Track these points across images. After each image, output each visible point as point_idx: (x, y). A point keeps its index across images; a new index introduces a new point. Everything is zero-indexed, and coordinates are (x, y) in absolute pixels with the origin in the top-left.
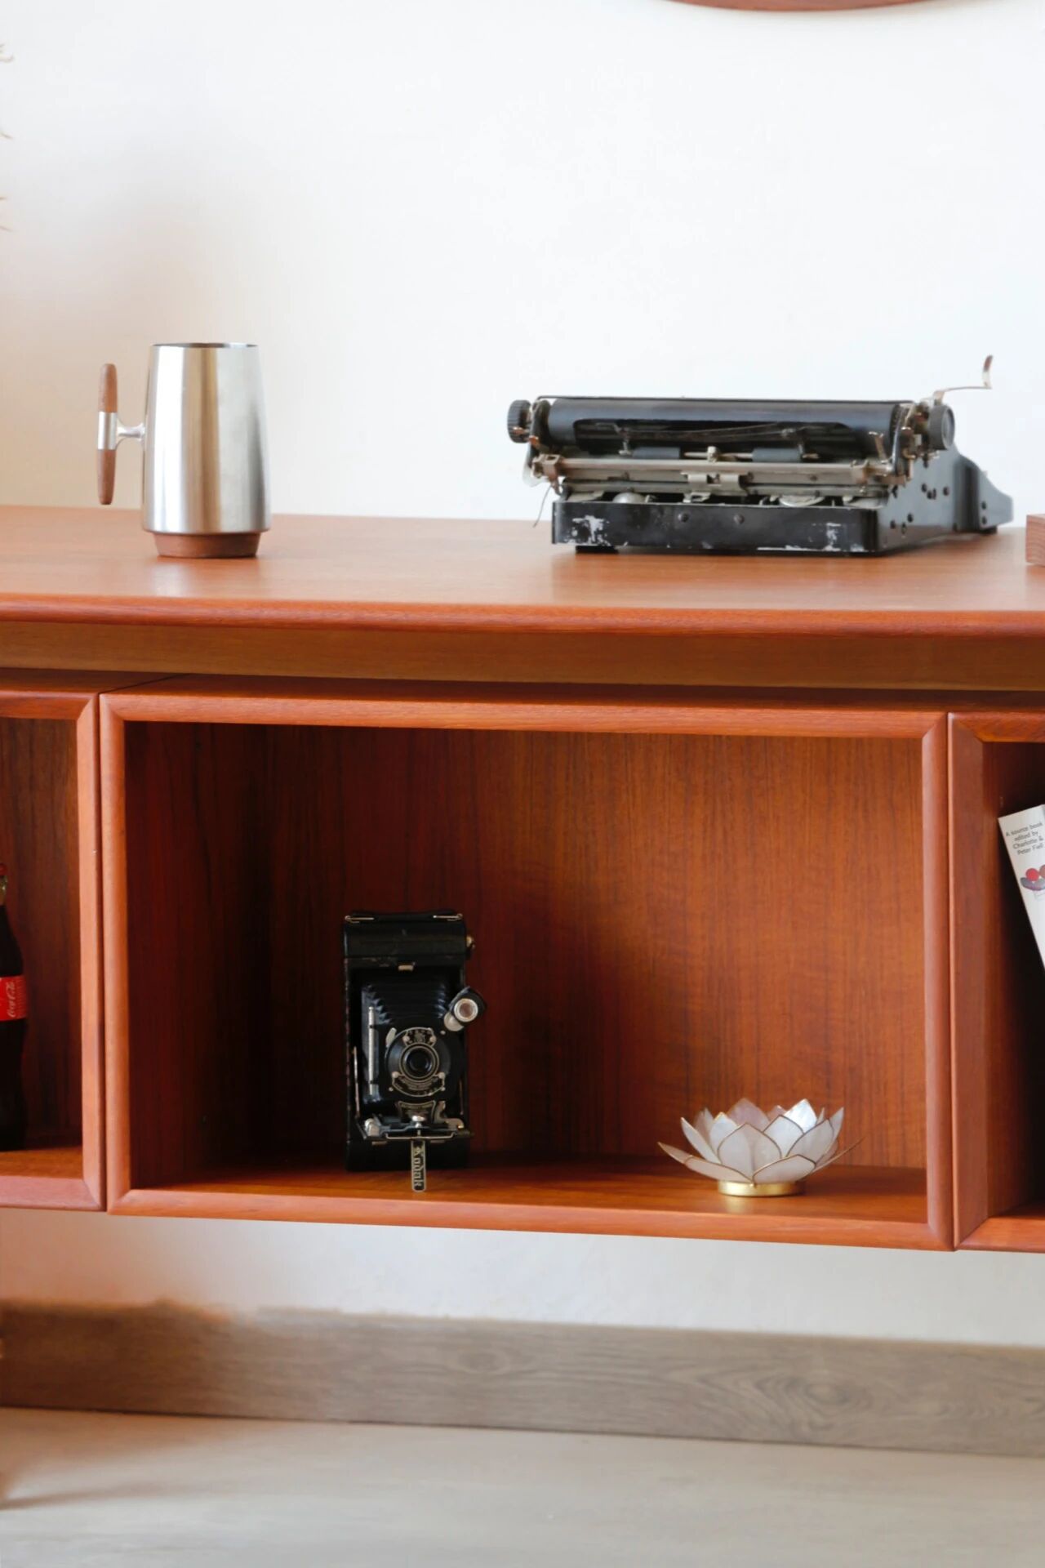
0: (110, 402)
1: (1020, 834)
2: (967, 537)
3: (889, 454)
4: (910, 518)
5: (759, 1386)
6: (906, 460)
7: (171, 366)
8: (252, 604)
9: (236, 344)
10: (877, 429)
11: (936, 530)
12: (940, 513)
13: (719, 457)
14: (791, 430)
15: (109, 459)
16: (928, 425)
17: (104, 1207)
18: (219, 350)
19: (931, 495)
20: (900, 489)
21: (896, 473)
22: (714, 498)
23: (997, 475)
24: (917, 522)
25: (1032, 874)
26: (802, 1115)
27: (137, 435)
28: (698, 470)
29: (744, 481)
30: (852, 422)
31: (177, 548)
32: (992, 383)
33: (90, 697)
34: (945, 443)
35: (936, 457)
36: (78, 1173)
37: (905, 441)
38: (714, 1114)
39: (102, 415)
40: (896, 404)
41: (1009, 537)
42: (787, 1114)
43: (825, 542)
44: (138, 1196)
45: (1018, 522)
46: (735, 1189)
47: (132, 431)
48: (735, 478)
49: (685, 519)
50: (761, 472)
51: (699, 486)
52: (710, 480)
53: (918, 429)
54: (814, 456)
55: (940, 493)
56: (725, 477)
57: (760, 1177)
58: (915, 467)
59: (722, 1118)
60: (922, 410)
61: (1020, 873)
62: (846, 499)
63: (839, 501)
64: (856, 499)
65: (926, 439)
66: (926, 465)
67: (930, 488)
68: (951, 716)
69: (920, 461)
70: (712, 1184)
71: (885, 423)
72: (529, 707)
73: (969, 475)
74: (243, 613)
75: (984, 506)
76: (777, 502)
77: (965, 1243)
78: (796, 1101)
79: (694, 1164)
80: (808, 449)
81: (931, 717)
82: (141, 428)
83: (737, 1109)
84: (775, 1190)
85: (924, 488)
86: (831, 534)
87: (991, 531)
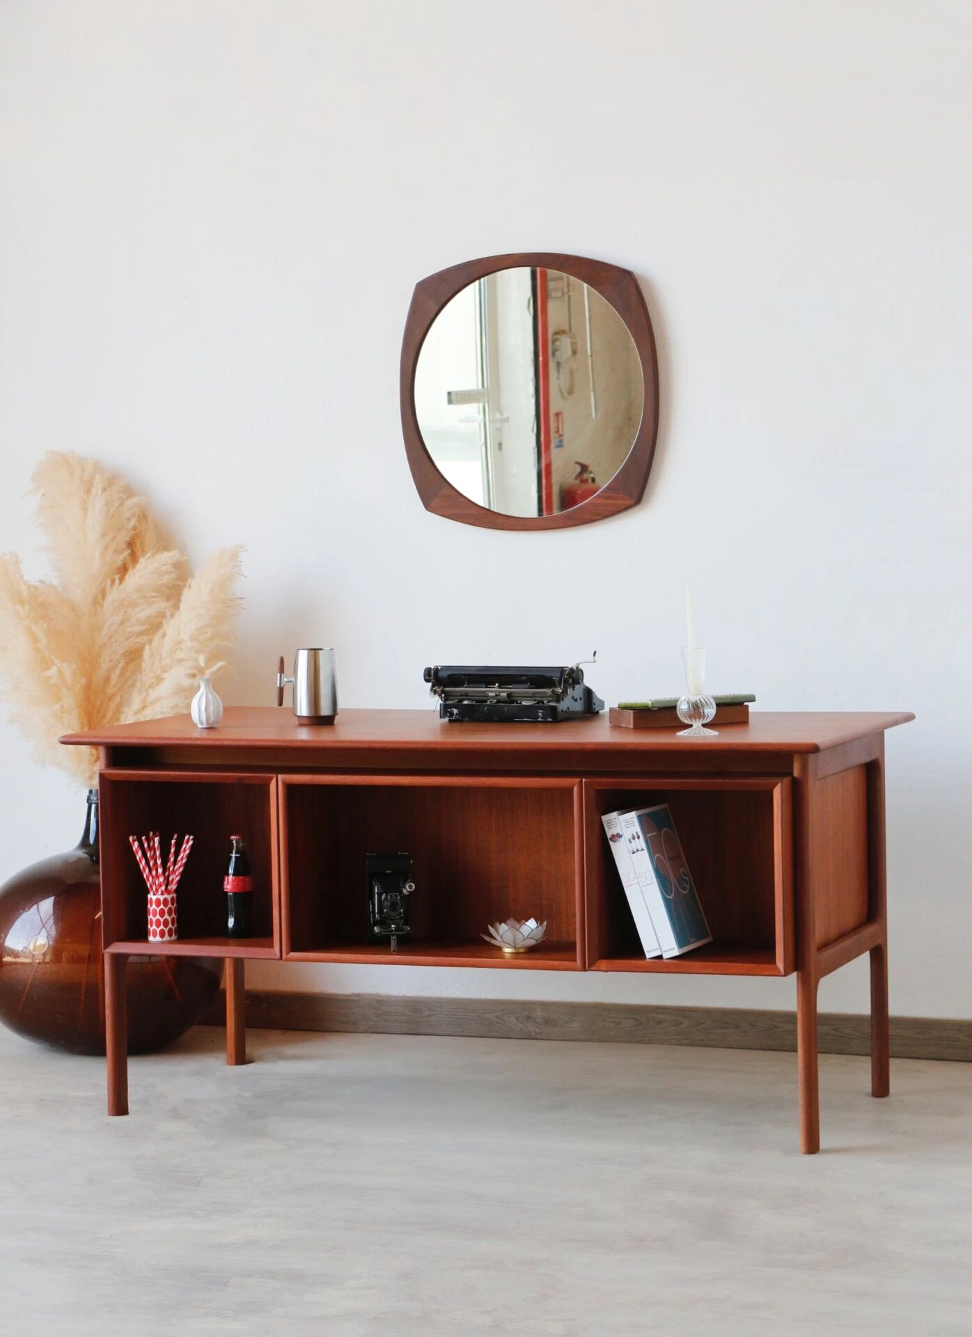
0: (282, 670)
1: (609, 822)
2: (588, 715)
3: (560, 686)
4: (568, 708)
5: (517, 1019)
6: (566, 688)
7: (303, 657)
8: (332, 742)
9: (327, 649)
10: (556, 676)
11: (576, 713)
12: (578, 707)
13: (499, 687)
14: (525, 678)
15: (281, 690)
16: (574, 675)
17: (281, 958)
18: (320, 651)
19: (576, 700)
20: (565, 698)
21: (563, 692)
22: (498, 702)
23: (599, 693)
24: (570, 709)
25: (613, 836)
26: (532, 923)
27: (291, 682)
28: (492, 692)
29: (509, 695)
30: (547, 674)
31: (306, 721)
32: (596, 660)
33: (275, 776)
34: (580, 682)
35: (577, 687)
36: (272, 946)
37: (566, 681)
38: (500, 924)
39: (279, 675)
40: (562, 668)
41: (603, 715)
42: (526, 923)
43: (538, 717)
44: (293, 954)
45: (607, 709)
46: (507, 950)
47: (289, 680)
48: (505, 694)
49: (488, 709)
50: (515, 693)
51: (493, 697)
52: (496, 695)
53: (570, 677)
54: (534, 686)
55: (578, 699)
56: (502, 694)
57: (516, 946)
58: (570, 691)
59: (503, 925)
60: (572, 670)
61: (609, 836)
62: (545, 702)
63: (543, 702)
64: (548, 702)
65: (573, 680)
66: (574, 690)
67: (575, 698)
68: (584, 780)
69: (572, 688)
70: (499, 949)
71: (559, 675)
72: (432, 778)
73: (589, 693)
74: (328, 745)
75: (594, 704)
76: (521, 703)
77: (591, 969)
78: (530, 918)
79: (493, 942)
80: (531, 684)
81: (577, 780)
82: (293, 679)
83: (509, 922)
84: (522, 950)
85: (573, 698)
86: (540, 714)
87: (598, 712)
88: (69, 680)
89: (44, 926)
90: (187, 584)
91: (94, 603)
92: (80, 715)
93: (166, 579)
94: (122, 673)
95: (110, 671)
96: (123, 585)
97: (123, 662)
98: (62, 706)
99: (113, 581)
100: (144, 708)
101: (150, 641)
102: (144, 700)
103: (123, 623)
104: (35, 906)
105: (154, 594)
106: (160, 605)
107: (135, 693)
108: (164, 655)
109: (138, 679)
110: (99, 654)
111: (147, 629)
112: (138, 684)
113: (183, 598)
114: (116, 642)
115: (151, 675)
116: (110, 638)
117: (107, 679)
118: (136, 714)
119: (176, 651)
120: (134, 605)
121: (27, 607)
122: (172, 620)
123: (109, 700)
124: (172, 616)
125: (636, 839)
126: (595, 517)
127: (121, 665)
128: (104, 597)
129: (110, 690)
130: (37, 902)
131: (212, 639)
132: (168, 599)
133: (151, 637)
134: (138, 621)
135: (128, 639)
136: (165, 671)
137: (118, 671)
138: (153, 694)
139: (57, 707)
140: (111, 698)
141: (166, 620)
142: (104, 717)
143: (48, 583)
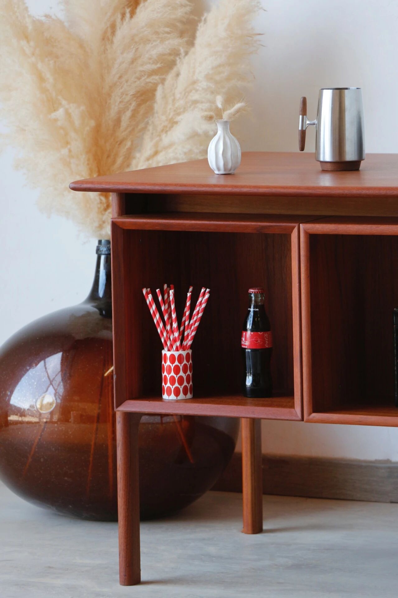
0: (304, 112)
7: (327, 96)
8: (359, 189)
9: (353, 88)
15: (303, 134)
17: (302, 419)
18: (346, 91)
27: (314, 124)
31: (329, 167)
33: (297, 225)
36: (292, 406)
39: (301, 116)
44: (314, 415)
47: (312, 122)
74: (355, 192)
82: (316, 121)
88: (77, 122)
89: (51, 384)
90: (203, 18)
91: (103, 39)
92: (88, 160)
93: (180, 13)
94: (133, 116)
95: (120, 113)
96: (135, 20)
97: (134, 104)
98: (70, 151)
99: (123, 15)
100: (156, 153)
101: (163, 81)
102: (156, 145)
103: (133, 61)
104: (42, 363)
105: (167, 29)
106: (174, 42)
107: (147, 137)
108: (178, 96)
109: (150, 122)
110: (109, 95)
111: (159, 68)
112: (150, 128)
113: (198, 34)
114: (127, 81)
115: (164, 118)
116: (120, 77)
117: (118, 121)
118: (148, 159)
119: (191, 91)
120: (146, 41)
121: (32, 43)
122: (187, 57)
123: (120, 144)
124: (186, 53)
127: (132, 107)
128: (113, 33)
129: (121, 133)
130: (44, 359)
131: (228, 79)
132: (182, 34)
133: (164, 76)
134: (150, 59)
135: (139, 79)
136: (179, 114)
137: (129, 114)
138: (166, 140)
139: (65, 151)
140: (121, 142)
141: (180, 58)
142: (114, 162)
143: (53, 17)
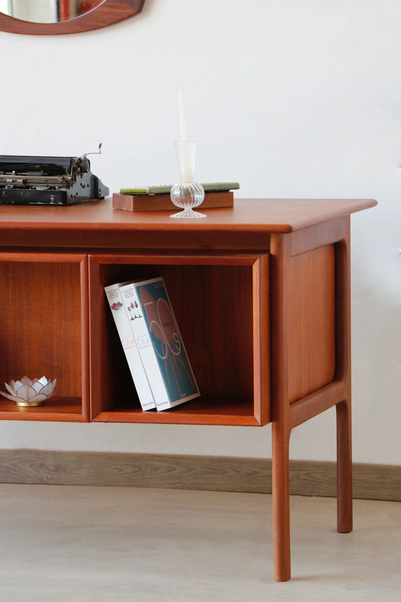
1: (111, 292)
2: (95, 200)
3: (70, 174)
4: (77, 194)
5: (31, 466)
6: (75, 176)
10: (66, 165)
11: (85, 198)
12: (86, 192)
13: (16, 174)
14: (39, 166)
16: (82, 165)
19: (84, 187)
20: (74, 185)
21: (72, 179)
22: (15, 187)
23: (104, 181)
24: (79, 195)
25: (114, 305)
26: (43, 381)
28: (10, 178)
29: (25, 182)
30: (58, 164)
32: (102, 152)
34: (87, 170)
35: (85, 175)
37: (75, 170)
38: (15, 381)
40: (72, 158)
41: (108, 200)
42: (39, 381)
43: (50, 201)
45: (111, 196)
46: (22, 404)
48: (21, 181)
49: (6, 193)
50: (29, 179)
51: (10, 183)
52: (13, 181)
53: (79, 166)
54: (46, 174)
55: (86, 186)
56: (18, 180)
57: (29, 401)
58: (78, 178)
59: (18, 382)
60: (80, 160)
61: (111, 305)
62: (57, 188)
63: (54, 188)
64: (60, 188)
65: (81, 169)
66: (82, 177)
67: (83, 184)
68: (89, 256)
69: (80, 176)
70: (15, 403)
71: (68, 164)
73: (95, 181)
75: (100, 191)
76: (35, 188)
77: (94, 420)
78: (42, 377)
79: (9, 397)
80: (44, 172)
81: (83, 256)
83: (23, 379)
84: (34, 404)
85: (81, 184)
86: (52, 198)
87: (103, 198)
125: (135, 307)
126: (101, 24)
